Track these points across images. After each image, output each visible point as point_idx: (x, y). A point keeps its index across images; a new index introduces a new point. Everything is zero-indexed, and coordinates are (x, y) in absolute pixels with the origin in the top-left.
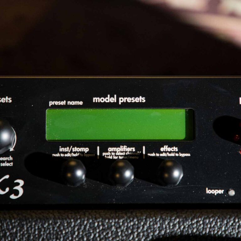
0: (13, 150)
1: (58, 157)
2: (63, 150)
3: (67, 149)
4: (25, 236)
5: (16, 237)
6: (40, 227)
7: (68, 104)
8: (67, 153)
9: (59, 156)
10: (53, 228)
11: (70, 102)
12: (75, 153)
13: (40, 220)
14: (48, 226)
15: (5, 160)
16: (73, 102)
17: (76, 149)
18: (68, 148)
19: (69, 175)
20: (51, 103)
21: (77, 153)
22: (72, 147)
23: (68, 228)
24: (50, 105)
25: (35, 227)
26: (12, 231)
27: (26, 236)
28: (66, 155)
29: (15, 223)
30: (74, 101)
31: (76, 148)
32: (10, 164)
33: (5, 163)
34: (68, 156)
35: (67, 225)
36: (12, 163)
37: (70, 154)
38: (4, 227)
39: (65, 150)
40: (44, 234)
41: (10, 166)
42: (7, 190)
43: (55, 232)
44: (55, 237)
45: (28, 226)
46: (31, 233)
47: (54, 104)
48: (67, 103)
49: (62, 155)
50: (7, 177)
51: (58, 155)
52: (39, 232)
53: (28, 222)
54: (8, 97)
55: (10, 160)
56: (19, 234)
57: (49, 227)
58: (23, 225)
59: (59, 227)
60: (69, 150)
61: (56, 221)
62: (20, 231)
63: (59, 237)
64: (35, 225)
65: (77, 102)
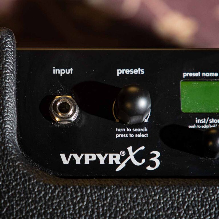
0: (148, 121)
1: (194, 128)
2: (199, 121)
3: (203, 121)
4: (168, 202)
5: (160, 204)
6: (184, 194)
7: (203, 76)
8: (203, 124)
9: (196, 127)
10: (198, 195)
11: (204, 73)
12: (212, 124)
13: (184, 187)
14: (192, 193)
15: (140, 131)
16: (208, 74)
17: (213, 121)
18: (205, 120)
19: (211, 144)
20: (185, 75)
21: (214, 125)
22: (208, 118)
23: (213, 195)
24: (184, 76)
25: (178, 193)
26: (154, 198)
27: (170, 203)
28: (203, 127)
29: (157, 189)
30: (209, 72)
31: (213, 119)
32: (146, 135)
33: (140, 134)
34: (205, 127)
35: (212, 192)
36: (147, 135)
37: (207, 126)
38: (146, 193)
39: (201, 122)
40: (188, 201)
41: (146, 137)
42: (143, 161)
43: (200, 199)
44: (200, 204)
45: (172, 193)
46: (175, 200)
47: (188, 76)
48: (201, 74)
49: (199, 127)
50: (143, 148)
51: (194, 126)
52: (184, 199)
53: (171, 189)
54: (141, 69)
55: (145, 131)
56: (162, 201)
57: (194, 194)
58: (166, 192)
59: (204, 194)
60: (206, 121)
61: (200, 188)
62: (163, 197)
63: (204, 204)
64: (178, 192)
65: (212, 74)
